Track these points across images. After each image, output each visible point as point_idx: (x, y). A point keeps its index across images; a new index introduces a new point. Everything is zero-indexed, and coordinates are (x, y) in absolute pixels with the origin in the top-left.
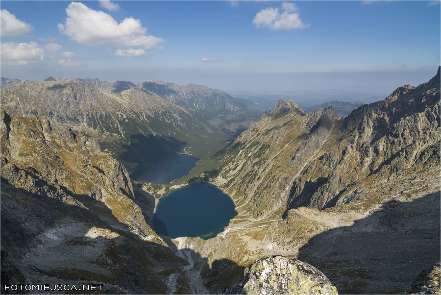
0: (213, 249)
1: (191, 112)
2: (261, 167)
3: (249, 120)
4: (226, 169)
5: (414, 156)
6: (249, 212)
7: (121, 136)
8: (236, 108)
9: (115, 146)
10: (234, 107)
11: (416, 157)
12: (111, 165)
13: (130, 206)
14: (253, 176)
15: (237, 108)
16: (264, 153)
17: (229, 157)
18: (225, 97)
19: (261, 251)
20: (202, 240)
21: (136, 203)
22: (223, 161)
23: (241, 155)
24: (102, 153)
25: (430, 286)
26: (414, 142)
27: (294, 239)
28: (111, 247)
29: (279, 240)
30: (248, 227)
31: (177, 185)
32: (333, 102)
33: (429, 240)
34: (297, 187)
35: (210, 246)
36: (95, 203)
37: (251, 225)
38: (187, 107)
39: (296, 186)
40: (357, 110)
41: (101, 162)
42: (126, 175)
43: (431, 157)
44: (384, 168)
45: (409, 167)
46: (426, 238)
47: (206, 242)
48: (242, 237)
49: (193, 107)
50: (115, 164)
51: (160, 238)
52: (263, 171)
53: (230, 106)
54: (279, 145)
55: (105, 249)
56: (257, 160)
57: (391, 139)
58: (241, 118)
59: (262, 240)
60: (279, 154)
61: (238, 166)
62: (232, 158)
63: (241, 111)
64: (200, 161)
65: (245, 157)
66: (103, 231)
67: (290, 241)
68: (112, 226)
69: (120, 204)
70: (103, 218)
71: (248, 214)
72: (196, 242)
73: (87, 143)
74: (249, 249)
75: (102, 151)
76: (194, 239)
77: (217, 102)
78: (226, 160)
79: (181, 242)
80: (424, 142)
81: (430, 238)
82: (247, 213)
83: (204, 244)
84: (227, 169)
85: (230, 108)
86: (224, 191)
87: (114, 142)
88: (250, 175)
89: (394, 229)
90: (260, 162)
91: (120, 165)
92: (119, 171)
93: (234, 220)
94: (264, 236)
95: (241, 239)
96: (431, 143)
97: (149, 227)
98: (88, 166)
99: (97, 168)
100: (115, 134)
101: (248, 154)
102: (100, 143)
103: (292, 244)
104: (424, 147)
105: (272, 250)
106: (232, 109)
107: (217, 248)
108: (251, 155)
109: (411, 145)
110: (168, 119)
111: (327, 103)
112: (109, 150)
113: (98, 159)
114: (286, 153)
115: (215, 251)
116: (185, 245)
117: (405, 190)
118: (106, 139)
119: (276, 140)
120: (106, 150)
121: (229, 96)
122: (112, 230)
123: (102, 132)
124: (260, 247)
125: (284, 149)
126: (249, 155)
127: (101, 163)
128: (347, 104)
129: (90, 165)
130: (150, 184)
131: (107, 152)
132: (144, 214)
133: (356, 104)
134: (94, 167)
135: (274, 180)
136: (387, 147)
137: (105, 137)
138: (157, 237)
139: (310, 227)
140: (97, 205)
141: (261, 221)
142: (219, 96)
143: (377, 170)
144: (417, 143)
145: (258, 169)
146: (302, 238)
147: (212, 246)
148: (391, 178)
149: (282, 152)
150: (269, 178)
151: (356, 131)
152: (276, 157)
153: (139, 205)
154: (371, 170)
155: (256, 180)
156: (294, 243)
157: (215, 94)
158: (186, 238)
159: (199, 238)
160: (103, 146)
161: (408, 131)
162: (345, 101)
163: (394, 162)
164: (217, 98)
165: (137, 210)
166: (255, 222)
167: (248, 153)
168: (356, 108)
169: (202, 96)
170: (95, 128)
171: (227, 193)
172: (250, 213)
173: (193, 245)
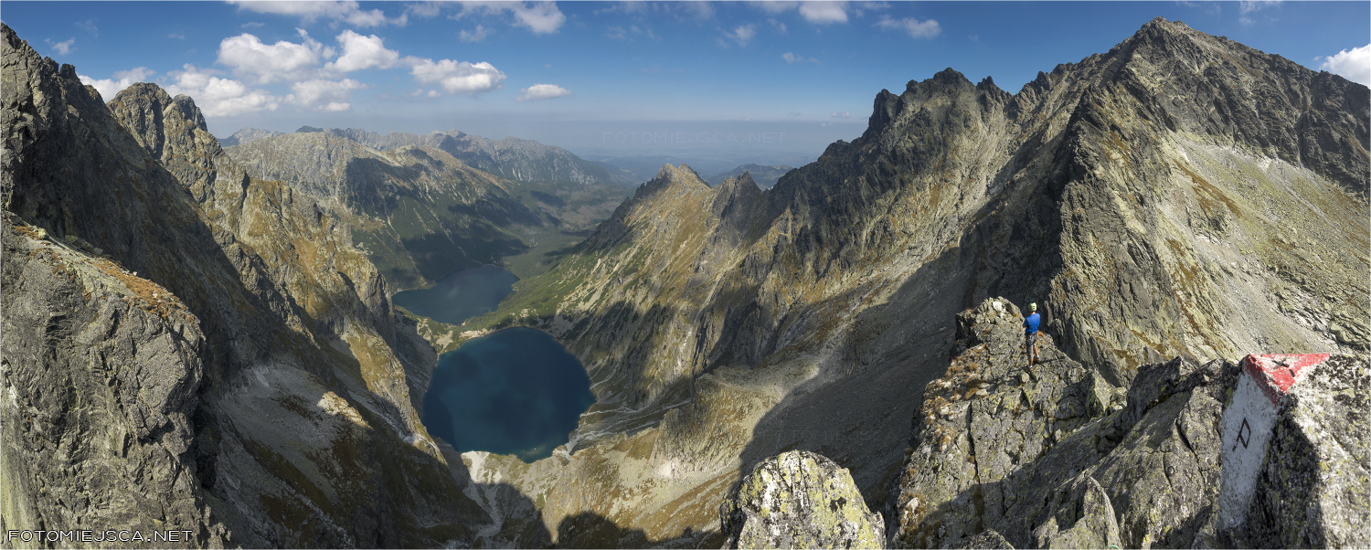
0: (543, 487)
1: (508, 186)
2: (639, 294)
3: (612, 200)
4: (571, 298)
5: (864, 239)
6: (619, 395)
7: (386, 223)
8: (588, 178)
9: (374, 239)
10: (585, 177)
11: (867, 241)
12: (365, 274)
13: (387, 361)
14: (623, 313)
15: (590, 179)
16: (643, 264)
17: (577, 274)
18: (569, 160)
19: (649, 485)
20: (521, 464)
21: (398, 356)
22: (564, 283)
23: (599, 270)
24: (353, 250)
25: (928, 426)
26: (861, 218)
27: (712, 438)
28: (345, 437)
29: (683, 451)
30: (617, 429)
31: (474, 329)
32: (748, 166)
33: (907, 361)
34: (707, 326)
35: (537, 480)
36: (331, 339)
37: (624, 424)
38: (500, 176)
39: (705, 325)
40: (786, 177)
41: (351, 265)
42: (387, 296)
43: (883, 236)
44: (833, 266)
45: (862, 256)
46: (903, 360)
47: (528, 468)
48: (607, 456)
49: (512, 177)
50: (371, 273)
51: (433, 444)
52: (643, 300)
53: (577, 176)
54: (669, 246)
55: (334, 439)
56: (630, 279)
57: (834, 217)
58: (598, 197)
59: (648, 458)
60: (671, 265)
61: (594, 292)
62: (582, 276)
63: (597, 183)
64: (522, 281)
65: (607, 273)
66: (336, 399)
67: (705, 448)
68: (352, 394)
69: (370, 352)
70: (340, 375)
71: (617, 399)
72: (508, 466)
73: (335, 229)
74: (623, 483)
75: (354, 246)
76: (505, 458)
77: (554, 168)
78: (570, 279)
79: (477, 464)
80: (871, 216)
81: (907, 357)
82: (614, 396)
83: (525, 472)
84: (573, 299)
85: (577, 179)
86: (568, 347)
87: (374, 232)
88: (618, 311)
89: (864, 364)
90: (636, 281)
91: (379, 276)
92: (376, 287)
93: (588, 414)
94: (652, 446)
95: (605, 460)
96: (879, 218)
97: (416, 415)
98: (331, 270)
99: (343, 275)
100: (377, 219)
101: (613, 267)
102: (353, 232)
103: (710, 455)
104: (872, 224)
105: (671, 477)
106: (581, 180)
107: (553, 483)
108: (619, 269)
109: (858, 223)
110: (467, 198)
111: (739, 167)
112: (365, 246)
113: (346, 260)
114: (682, 261)
115: (549, 493)
116: (483, 472)
117: (865, 294)
118: (362, 226)
119: (663, 238)
120: (361, 245)
121: (576, 159)
122: (352, 403)
123: (359, 213)
124: (646, 476)
125: (678, 253)
126: (615, 269)
127: (349, 268)
128: (770, 168)
129: (334, 268)
130: (425, 320)
131: (362, 249)
132: (409, 383)
133: (782, 170)
134: (339, 273)
135: (664, 319)
136: (831, 230)
137: (361, 222)
138: (429, 440)
139: (738, 407)
140: (333, 345)
141: (644, 412)
142: (558, 158)
143: (826, 271)
144: (865, 220)
145: (633, 296)
146: (726, 435)
147: (543, 479)
148: (844, 279)
149: (676, 259)
150: (654, 315)
151: (788, 210)
152: (666, 270)
153: (403, 362)
154: (818, 272)
155: (630, 320)
156: (712, 450)
157: (551, 155)
158: (487, 454)
159: (513, 457)
160: (357, 237)
161: (851, 204)
162: (765, 164)
163: (843, 253)
164: (555, 161)
165: (398, 372)
166: (631, 416)
167: (614, 264)
168: (783, 175)
169: (527, 157)
170: (349, 206)
171: (573, 351)
172: (622, 397)
173: (501, 473)
